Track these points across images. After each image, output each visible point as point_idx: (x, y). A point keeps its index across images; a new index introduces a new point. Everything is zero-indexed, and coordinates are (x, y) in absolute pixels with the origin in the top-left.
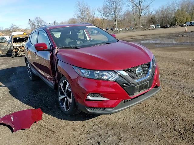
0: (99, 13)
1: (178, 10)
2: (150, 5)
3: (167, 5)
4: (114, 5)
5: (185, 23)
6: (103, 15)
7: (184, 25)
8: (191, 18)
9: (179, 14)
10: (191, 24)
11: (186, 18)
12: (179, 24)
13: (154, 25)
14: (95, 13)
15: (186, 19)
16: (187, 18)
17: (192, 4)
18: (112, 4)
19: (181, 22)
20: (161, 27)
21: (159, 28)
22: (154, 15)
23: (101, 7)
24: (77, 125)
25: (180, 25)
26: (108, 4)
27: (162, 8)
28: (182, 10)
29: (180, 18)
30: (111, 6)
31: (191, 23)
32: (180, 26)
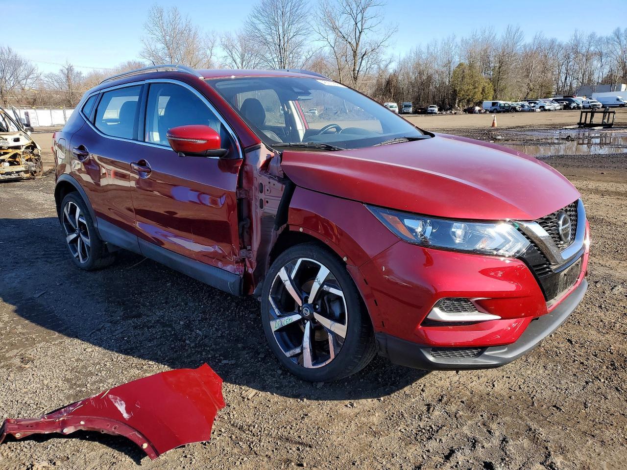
0: (225, 53)
1: (461, 65)
2: (386, 43)
3: (432, 48)
4: (281, 31)
5: (479, 104)
6: (238, 60)
7: (477, 108)
8: (495, 90)
9: (463, 77)
10: (494, 108)
11: (481, 89)
12: (463, 106)
13: (395, 104)
14: (214, 51)
15: (482, 93)
16: (483, 90)
17: (496, 50)
18: (273, 27)
19: (468, 101)
20: (415, 112)
21: (408, 113)
22: (395, 75)
23: (234, 36)
24: (369, 412)
25: (466, 108)
26: (261, 27)
27: (418, 54)
28: (471, 66)
29: (466, 87)
30: (270, 34)
31: (494, 104)
32: (465, 111)
